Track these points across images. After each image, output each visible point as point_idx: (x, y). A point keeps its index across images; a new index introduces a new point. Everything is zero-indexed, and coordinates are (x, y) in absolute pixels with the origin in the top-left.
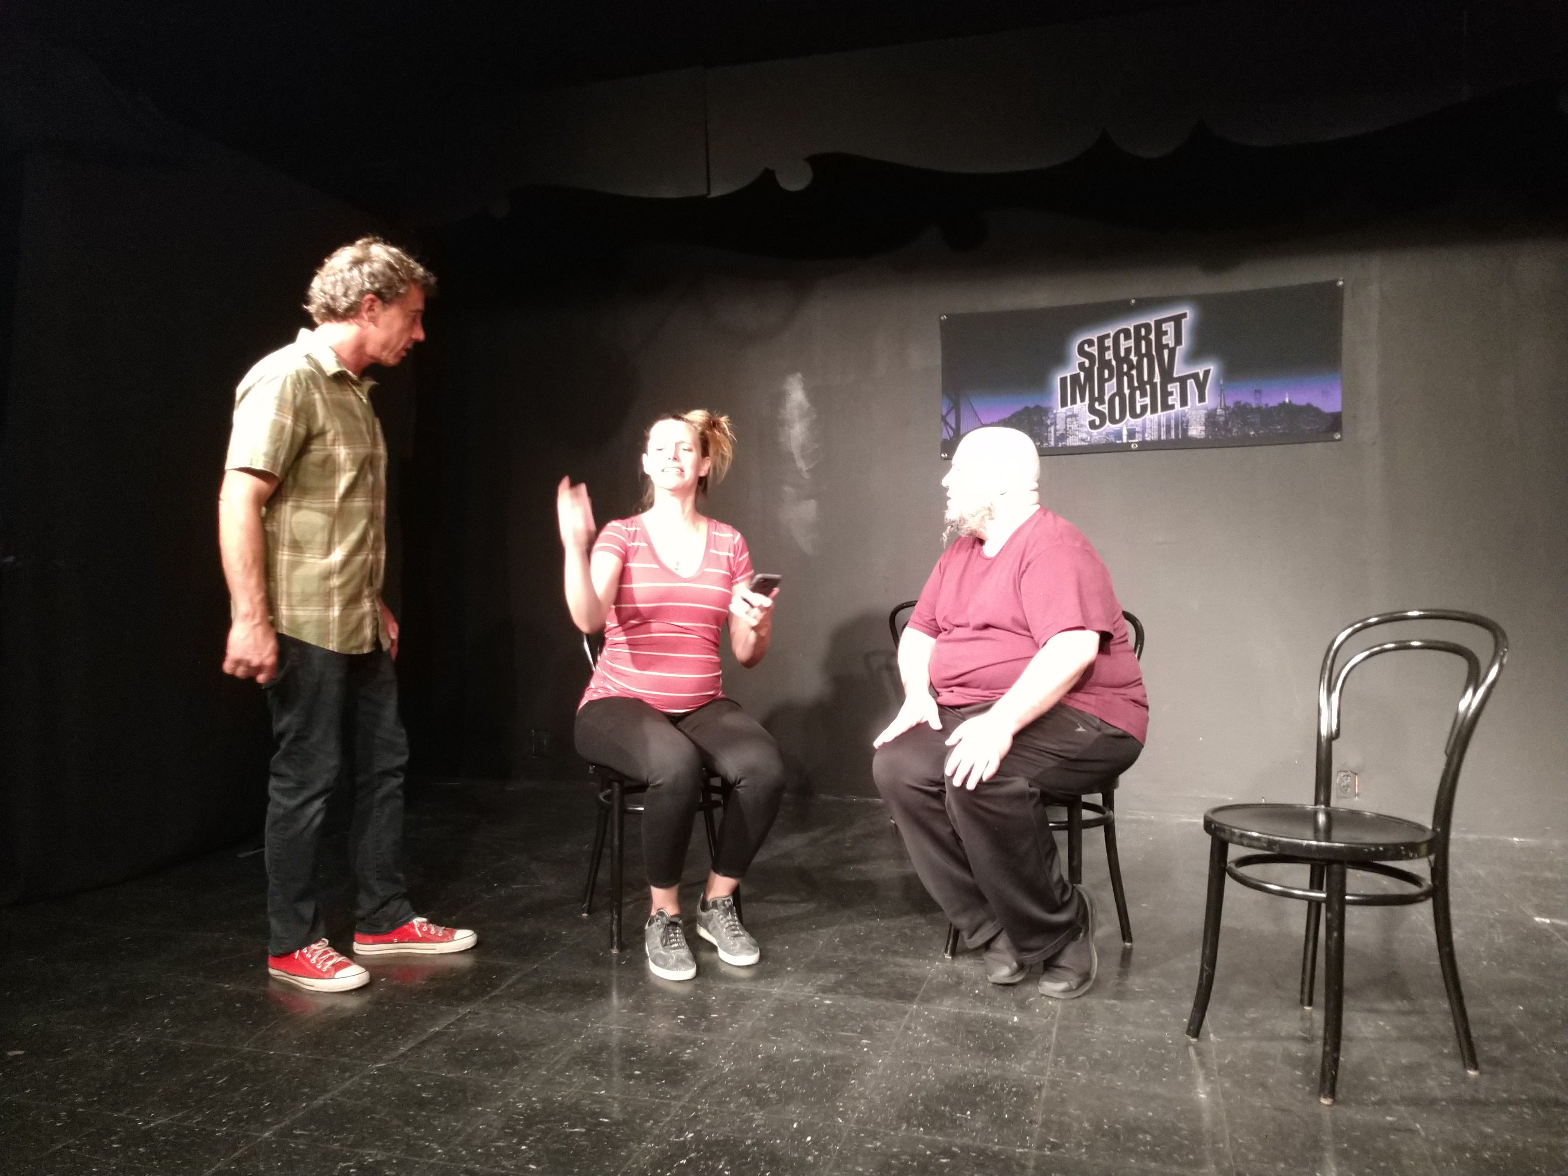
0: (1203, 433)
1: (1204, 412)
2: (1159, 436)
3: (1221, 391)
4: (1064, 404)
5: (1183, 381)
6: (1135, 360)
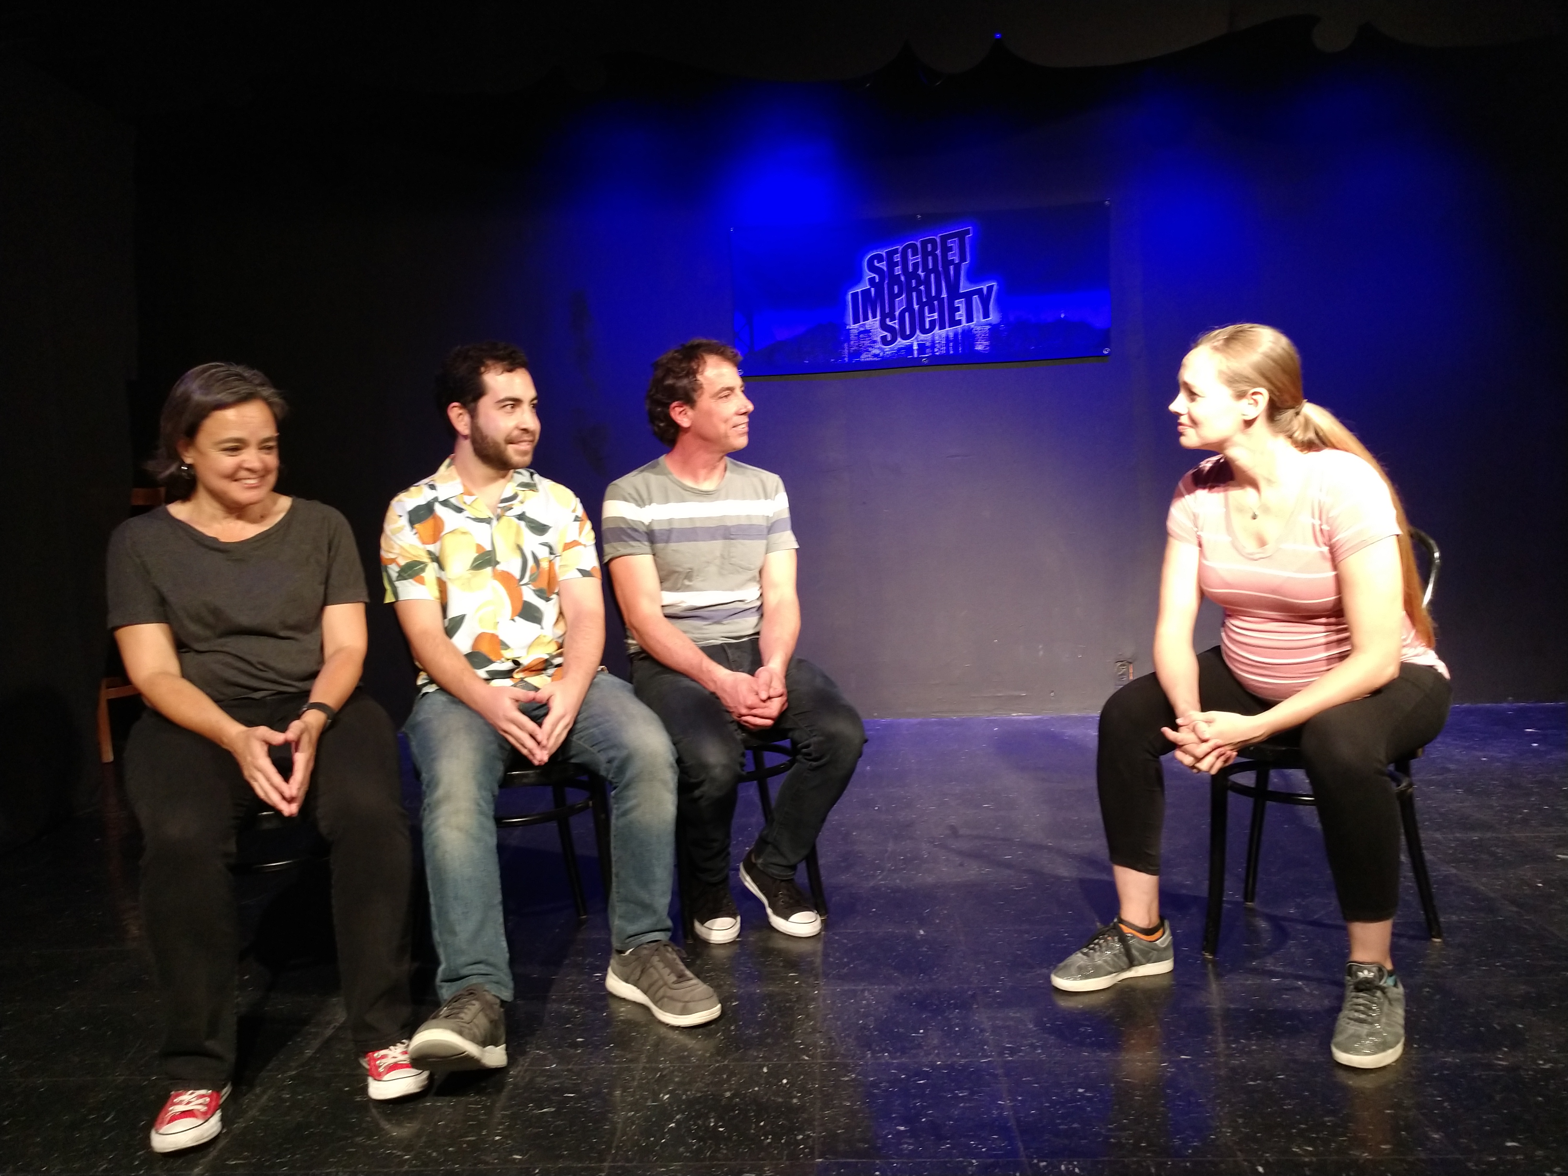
0: (988, 348)
1: (989, 327)
2: (948, 351)
3: (1003, 306)
4: (856, 321)
5: (968, 296)
6: (922, 275)
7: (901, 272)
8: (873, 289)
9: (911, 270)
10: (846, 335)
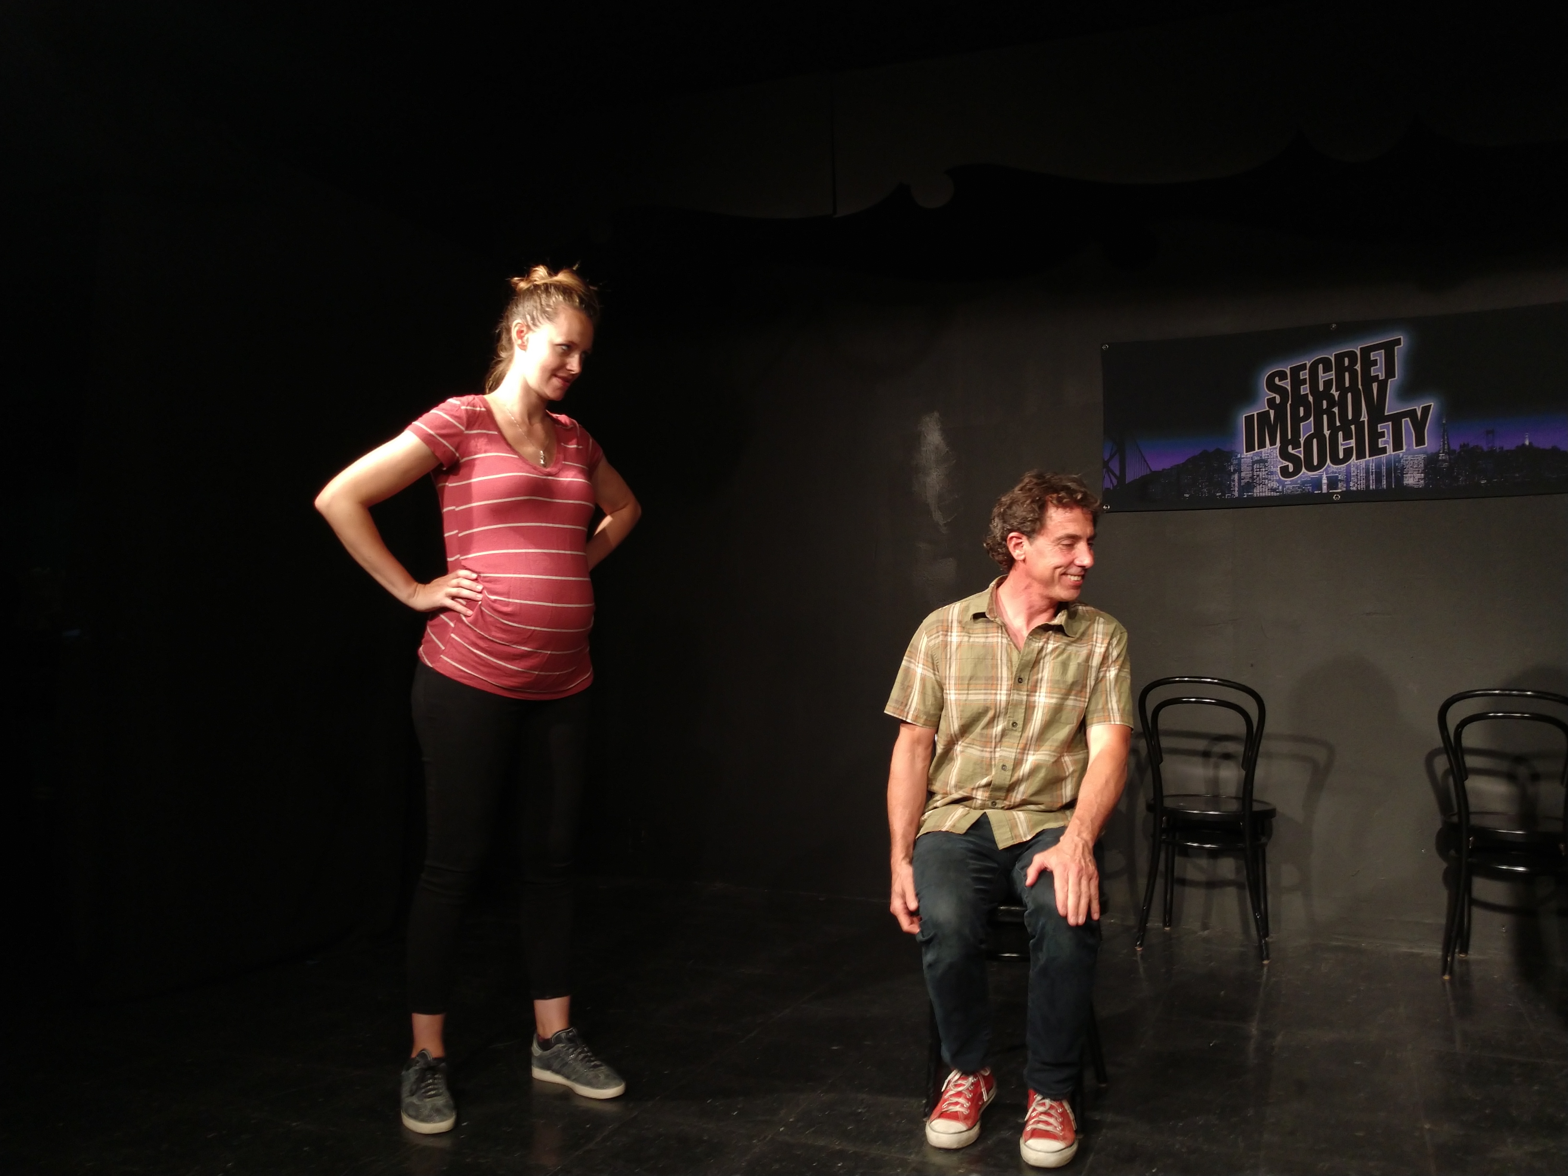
0: (1422, 482)
1: (1423, 456)
2: (1368, 486)
3: (1444, 431)
4: (1250, 448)
5: (1396, 420)
6: (1336, 395)
7: (1308, 391)
8: (1272, 412)
9: (1321, 388)
10: (1236, 464)
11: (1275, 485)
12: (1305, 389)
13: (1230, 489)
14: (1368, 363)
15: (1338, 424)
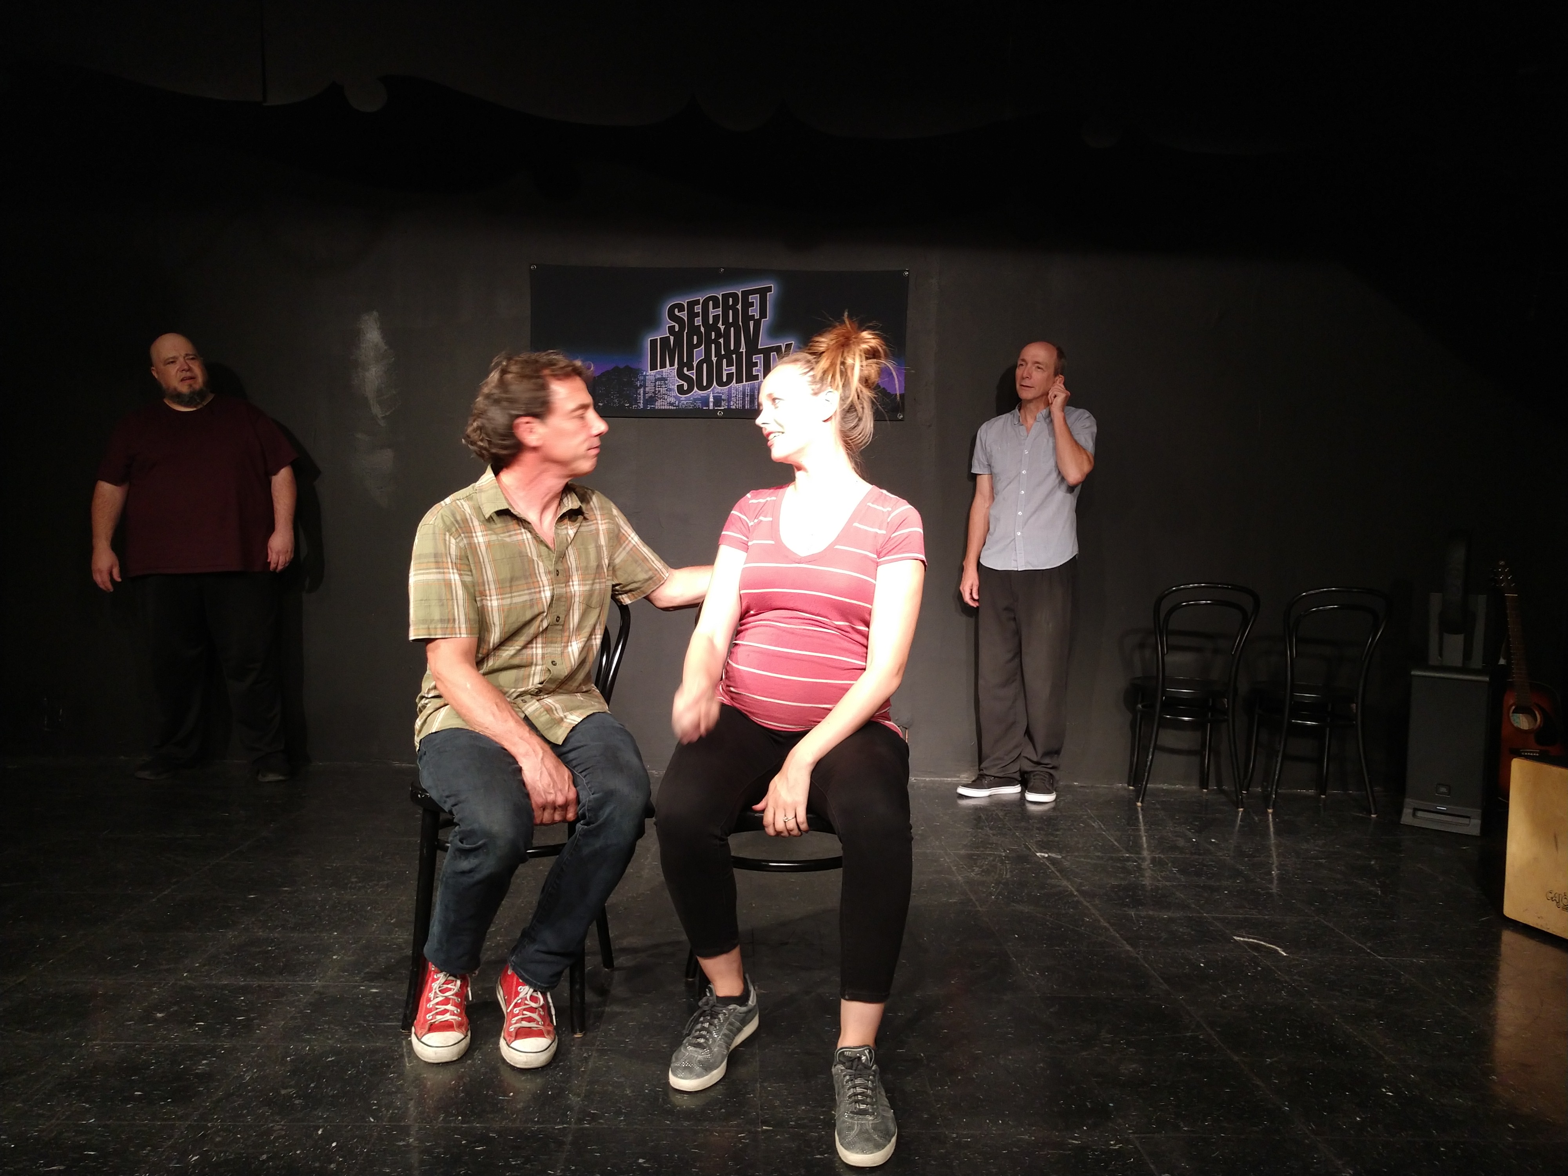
2: (744, 406)
4: (654, 367)
5: (767, 352)
6: (722, 328)
7: (701, 323)
8: (672, 338)
9: (711, 322)
10: (642, 380)
11: (673, 400)
12: (698, 321)
13: (636, 401)
14: (747, 305)
15: (723, 353)
